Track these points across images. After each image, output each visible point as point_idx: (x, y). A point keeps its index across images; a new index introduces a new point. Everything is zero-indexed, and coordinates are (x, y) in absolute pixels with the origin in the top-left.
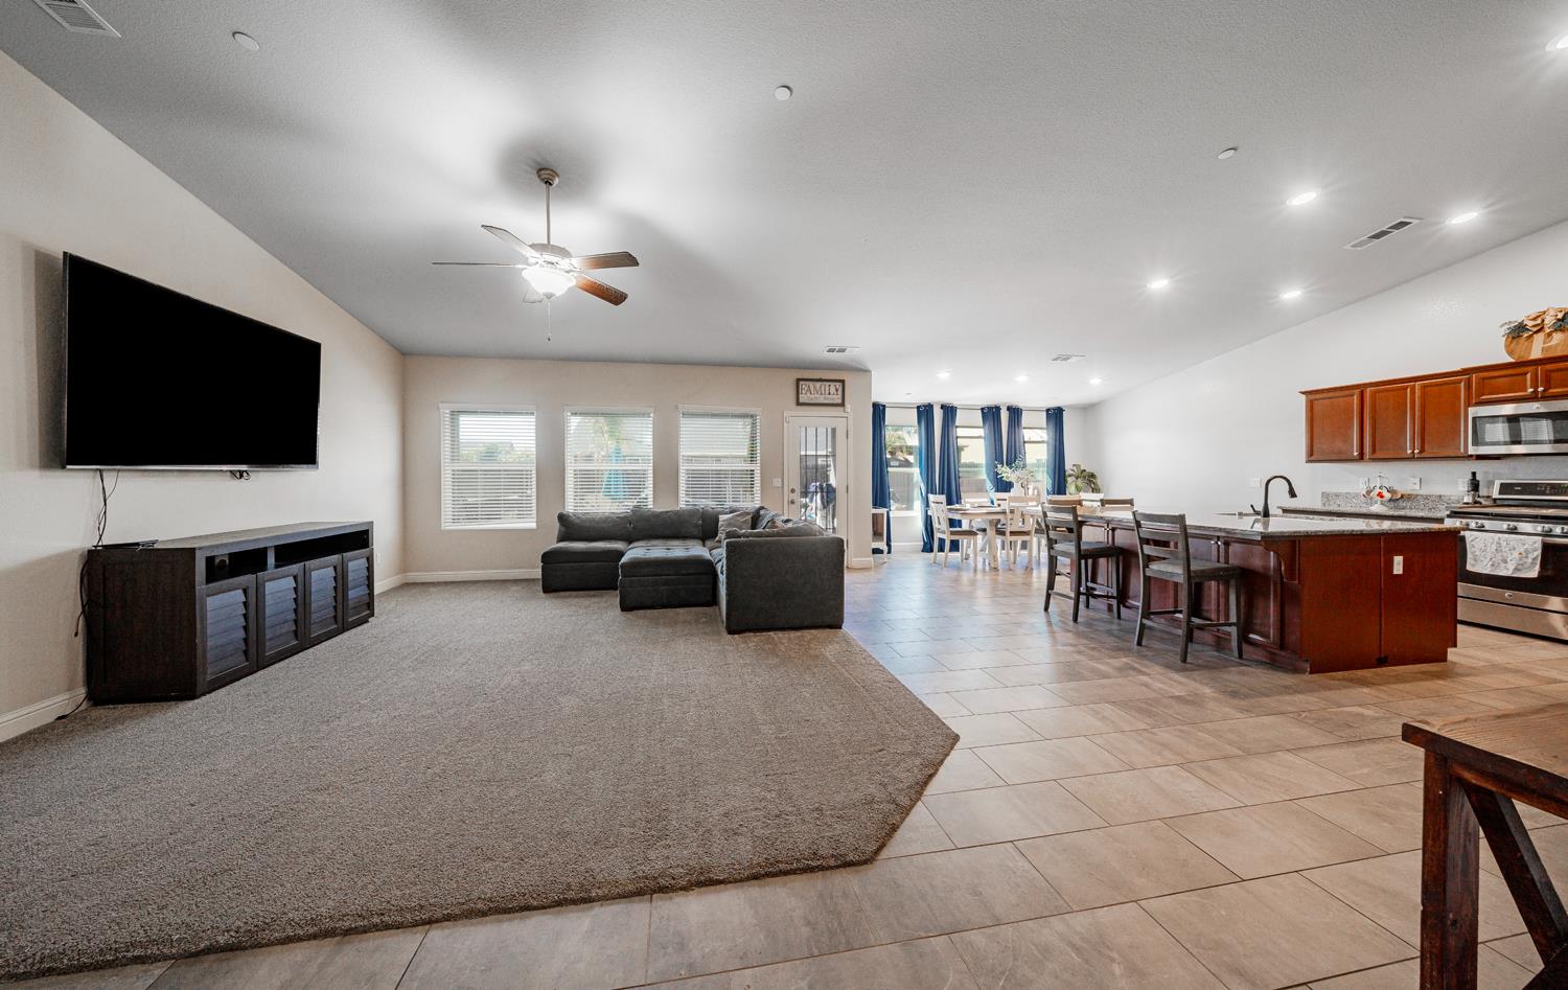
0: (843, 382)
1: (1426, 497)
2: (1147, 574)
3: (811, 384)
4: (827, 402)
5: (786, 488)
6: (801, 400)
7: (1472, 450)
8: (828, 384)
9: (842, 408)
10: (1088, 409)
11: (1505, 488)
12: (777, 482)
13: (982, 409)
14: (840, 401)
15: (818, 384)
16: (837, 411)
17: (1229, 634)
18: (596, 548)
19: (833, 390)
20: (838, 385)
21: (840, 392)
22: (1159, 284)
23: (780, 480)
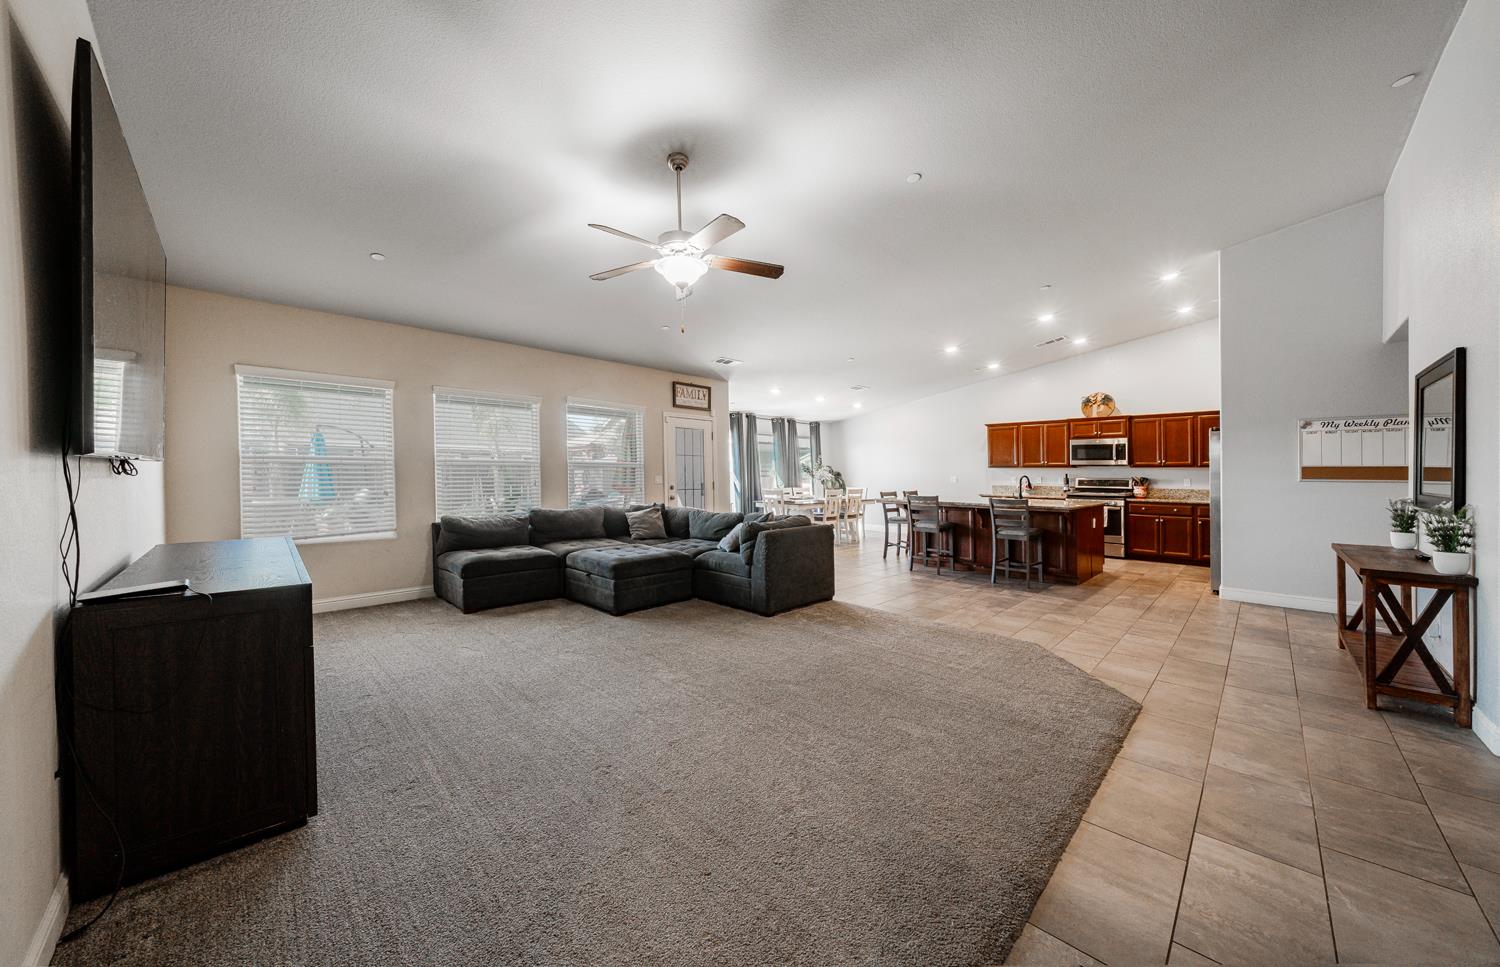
0: (709, 389)
1: (1045, 488)
2: (998, 537)
3: (685, 387)
4: (695, 406)
5: (666, 485)
6: (677, 403)
7: (1072, 462)
8: (697, 389)
9: (706, 413)
10: (836, 425)
11: (1081, 483)
12: (659, 479)
13: (772, 420)
14: (706, 406)
15: (690, 389)
16: (704, 415)
17: (1037, 569)
18: (491, 557)
19: (701, 396)
20: (706, 391)
21: (707, 398)
22: (951, 350)
23: (661, 477)
